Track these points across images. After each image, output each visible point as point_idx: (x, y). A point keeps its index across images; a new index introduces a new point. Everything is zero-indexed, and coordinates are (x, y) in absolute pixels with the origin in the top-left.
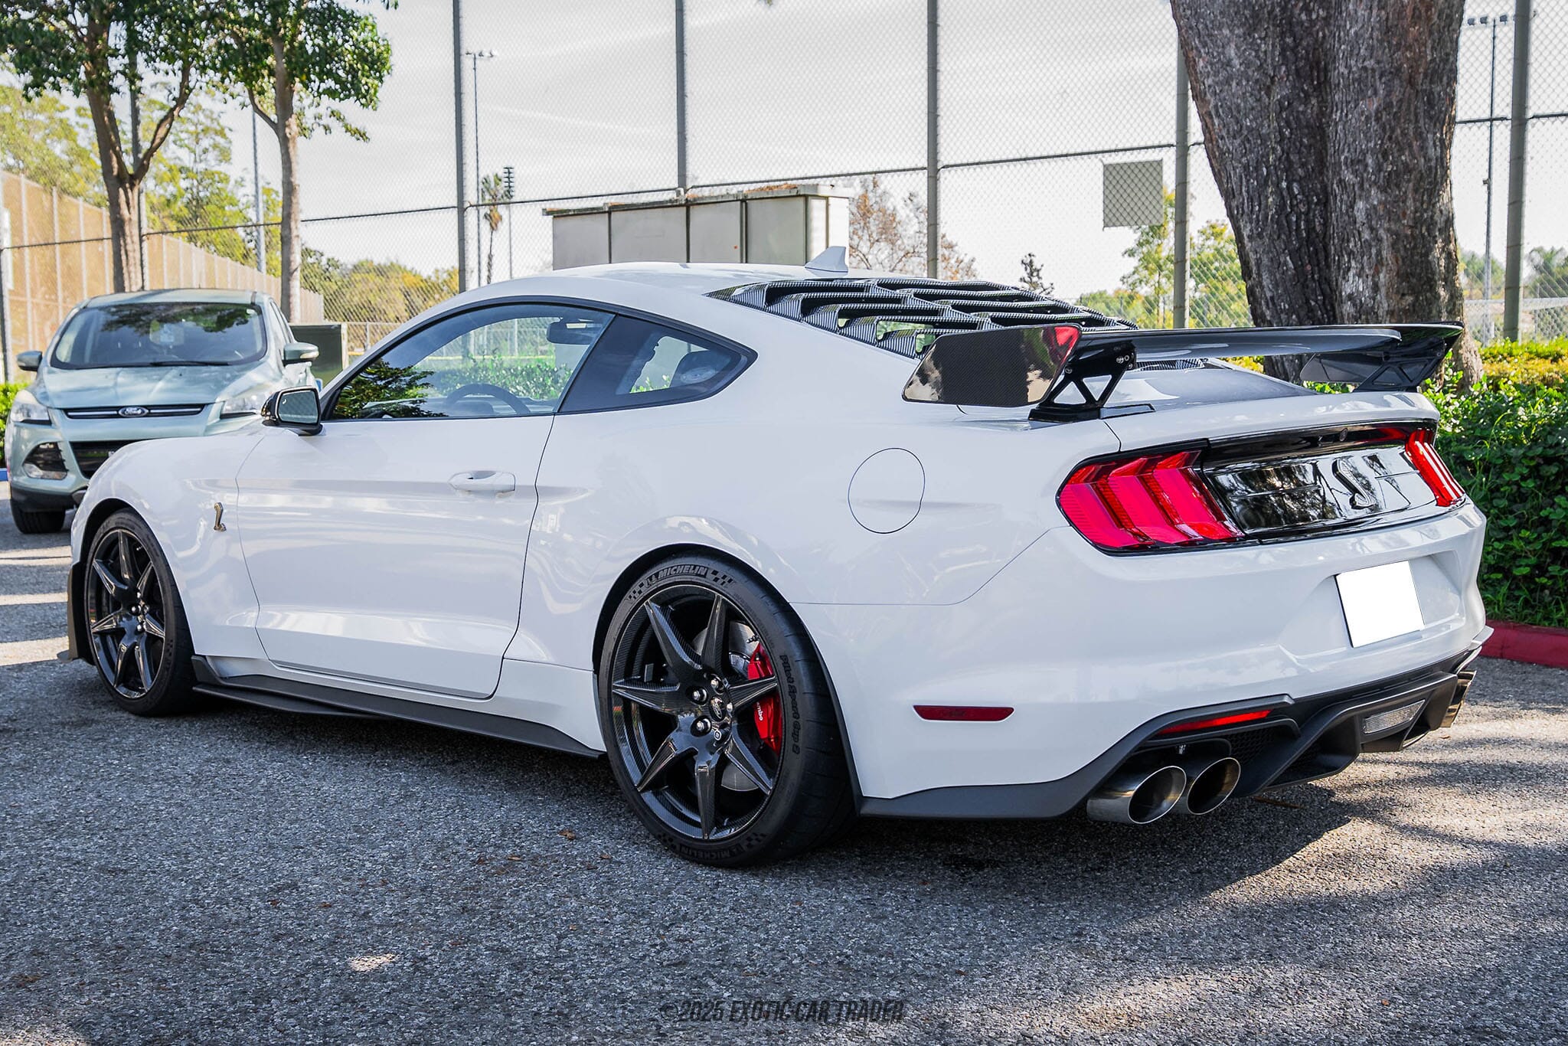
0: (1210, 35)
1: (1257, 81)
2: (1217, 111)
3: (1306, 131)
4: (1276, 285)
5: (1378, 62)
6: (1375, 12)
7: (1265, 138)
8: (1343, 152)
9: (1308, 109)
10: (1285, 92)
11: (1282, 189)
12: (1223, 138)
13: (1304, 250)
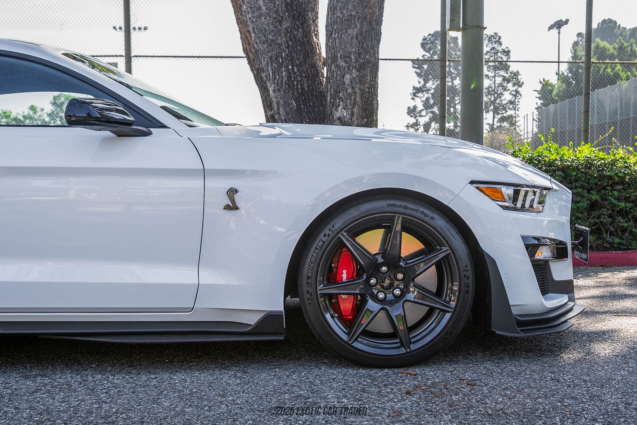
1: (274, 18)
2: (254, 30)
3: (299, 43)
4: (287, 114)
5: (357, 13)
7: (280, 45)
8: (339, 52)
9: (299, 34)
10: (288, 25)
11: (289, 69)
12: (257, 43)
13: (300, 98)
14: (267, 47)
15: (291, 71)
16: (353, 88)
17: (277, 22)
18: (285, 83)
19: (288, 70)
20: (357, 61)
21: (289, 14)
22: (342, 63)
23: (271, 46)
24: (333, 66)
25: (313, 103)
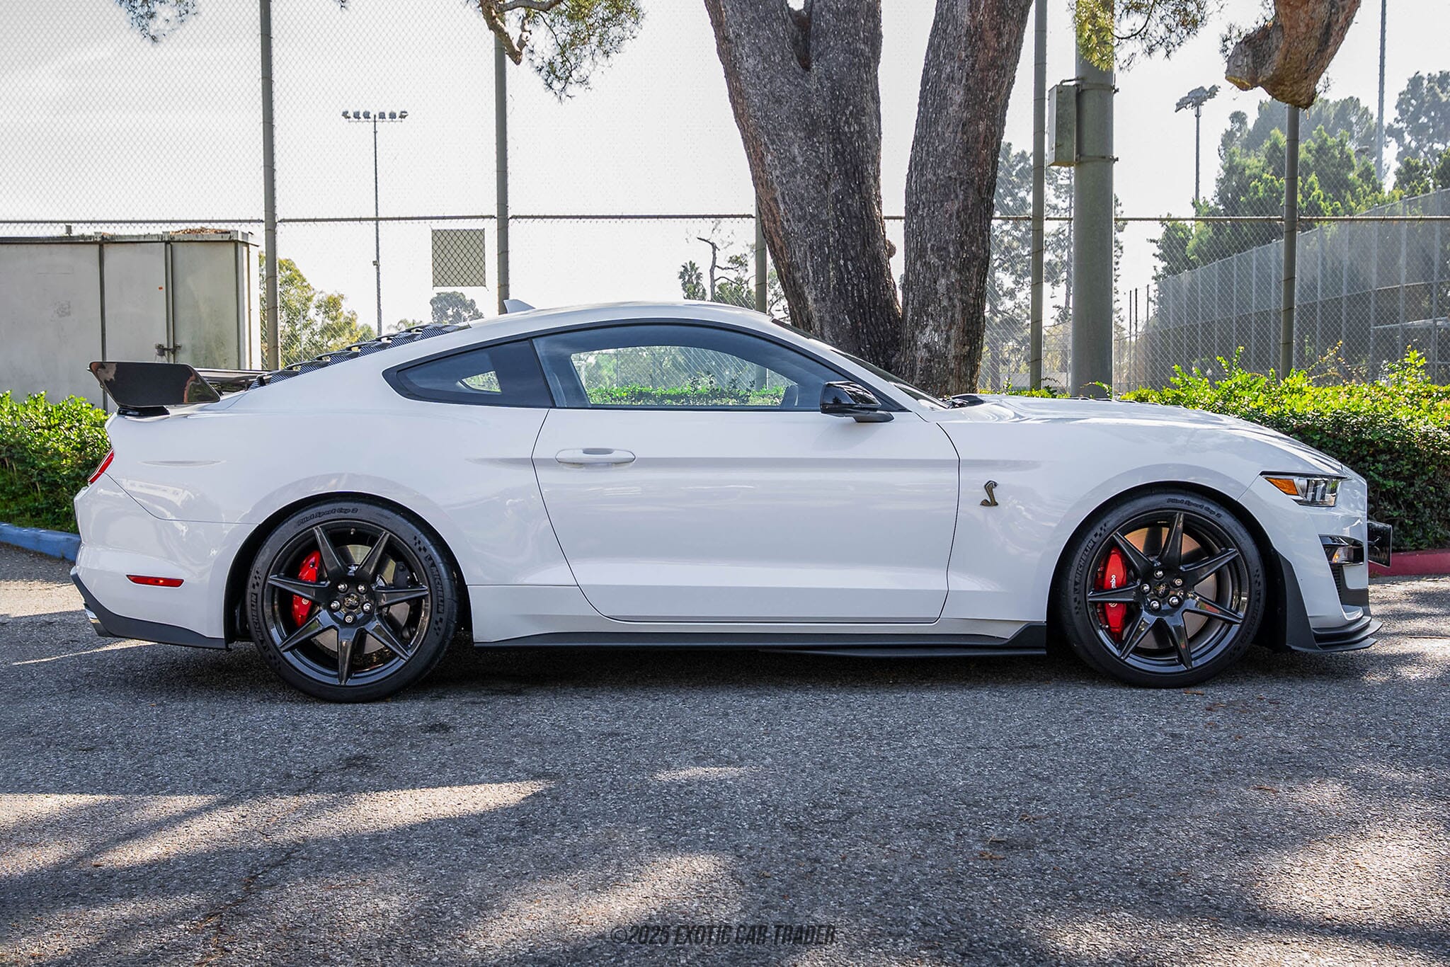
0: (778, 135)
1: (817, 177)
2: (784, 198)
3: (854, 220)
5: (959, 174)
6: (959, 135)
7: (826, 224)
8: (929, 240)
9: (855, 204)
10: (838, 188)
11: (840, 265)
12: (788, 220)
13: (857, 311)
14: (804, 228)
15: (843, 269)
16: (950, 299)
17: (821, 184)
18: (834, 287)
19: (838, 268)
20: (957, 255)
21: (839, 170)
22: (934, 260)
23: (812, 225)
24: (919, 263)
25: (877, 319)
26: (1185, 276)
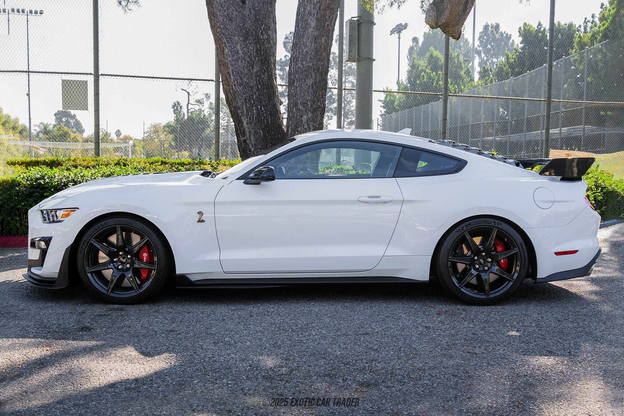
0: (231, 38)
1: (248, 62)
2: (233, 73)
5: (313, 64)
6: (313, 44)
7: (252, 87)
8: (299, 99)
9: (265, 77)
10: (258, 69)
11: (258, 108)
12: (235, 85)
13: (266, 129)
14: (242, 89)
15: (259, 110)
16: (308, 125)
17: (250, 66)
18: (256, 117)
20: (312, 106)
21: (258, 59)
22: (301, 108)
23: (246, 88)
24: (294, 109)
25: (274, 133)
26: (394, 115)
